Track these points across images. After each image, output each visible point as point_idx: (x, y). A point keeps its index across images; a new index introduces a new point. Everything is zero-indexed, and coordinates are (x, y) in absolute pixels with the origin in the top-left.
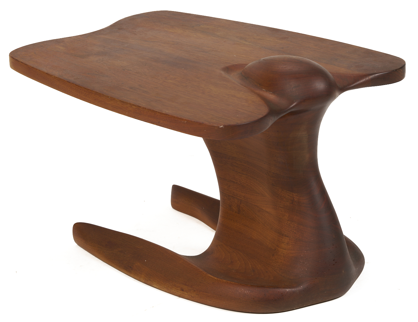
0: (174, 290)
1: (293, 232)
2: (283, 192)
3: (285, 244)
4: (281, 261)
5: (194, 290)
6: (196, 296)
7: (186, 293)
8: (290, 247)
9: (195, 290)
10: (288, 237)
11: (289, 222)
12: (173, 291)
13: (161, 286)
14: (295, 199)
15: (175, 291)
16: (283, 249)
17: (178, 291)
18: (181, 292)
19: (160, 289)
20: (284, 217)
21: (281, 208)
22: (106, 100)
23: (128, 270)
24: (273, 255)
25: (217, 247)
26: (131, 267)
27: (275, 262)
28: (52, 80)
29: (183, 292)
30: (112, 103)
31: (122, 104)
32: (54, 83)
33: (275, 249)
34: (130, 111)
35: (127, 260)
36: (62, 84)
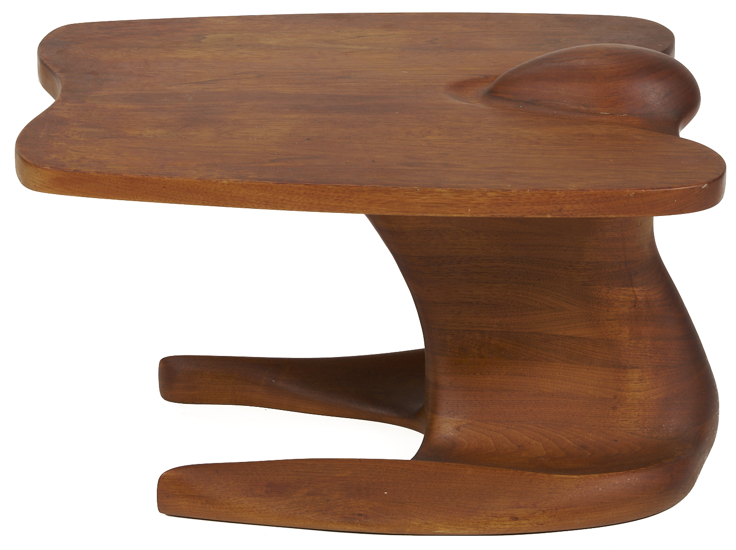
0: (495, 525)
1: (647, 355)
2: (611, 292)
3: (634, 382)
4: (636, 413)
5: (543, 511)
6: (550, 520)
7: (525, 522)
8: (648, 383)
9: (545, 509)
10: (638, 368)
11: (632, 341)
12: (493, 527)
13: (458, 527)
14: (639, 297)
15: (496, 527)
16: (633, 391)
17: (505, 523)
18: (513, 523)
19: (455, 532)
20: (621, 335)
21: (611, 320)
22: (407, 196)
23: (357, 521)
24: (614, 408)
25: (459, 430)
26: (360, 515)
27: (624, 419)
28: (222, 190)
29: (517, 522)
30: (424, 200)
31: (457, 196)
32: (229, 194)
33: (615, 397)
34: (479, 204)
35: (340, 504)
36: (257, 191)
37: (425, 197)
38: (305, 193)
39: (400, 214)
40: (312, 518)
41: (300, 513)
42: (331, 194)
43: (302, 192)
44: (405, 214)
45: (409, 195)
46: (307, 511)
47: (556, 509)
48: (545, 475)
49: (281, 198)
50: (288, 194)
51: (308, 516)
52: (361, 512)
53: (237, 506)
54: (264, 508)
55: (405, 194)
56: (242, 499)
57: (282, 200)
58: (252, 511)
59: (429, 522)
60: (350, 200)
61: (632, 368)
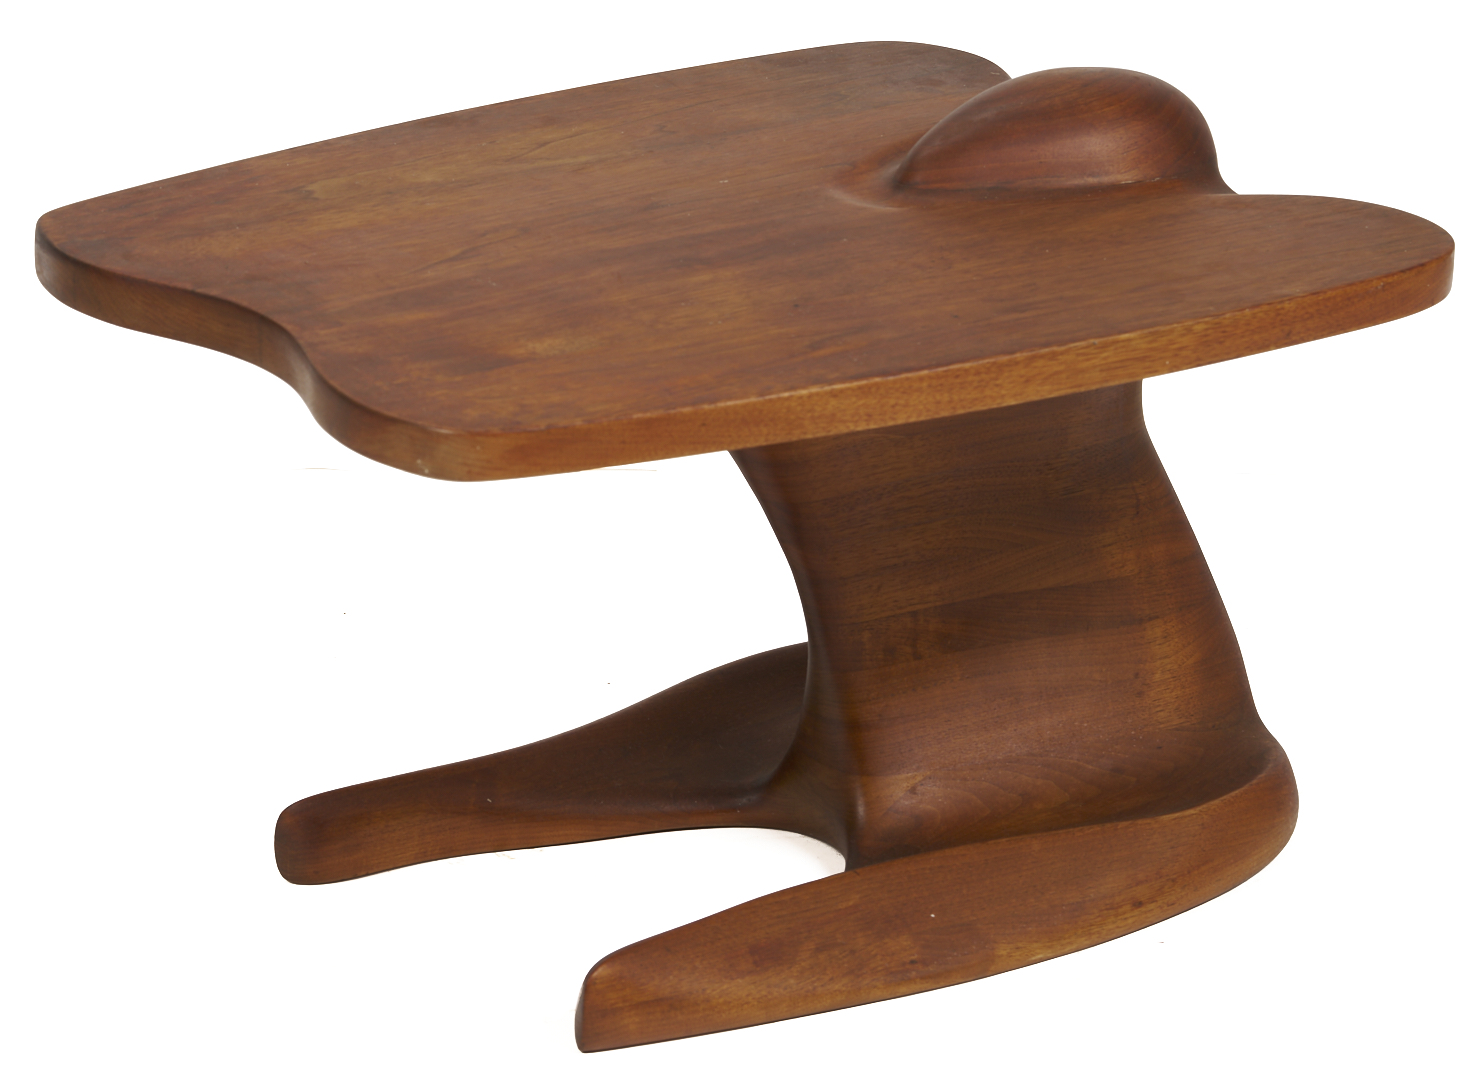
1: (1165, 593)
4: (1173, 694)
8: (1176, 640)
9: (1175, 876)
13: (1064, 943)
20: (1126, 568)
21: (1110, 545)
22: (1081, 358)
23: (914, 973)
24: (1140, 694)
25: (915, 793)
26: (913, 962)
27: (1159, 709)
28: (799, 408)
29: (1143, 909)
30: (1105, 358)
31: (1150, 342)
32: (809, 415)
33: (1137, 675)
34: (1180, 349)
35: (873, 953)
36: (854, 399)
37: (1105, 355)
38: (930, 386)
39: (1070, 391)
40: (844, 989)
41: (822, 986)
42: (970, 378)
43: (925, 384)
44: (1076, 390)
45: (1084, 354)
46: (831, 979)
47: (1189, 872)
48: (1148, 821)
49: (892, 402)
50: (904, 393)
51: (837, 987)
52: (913, 958)
53: (721, 1000)
54: (764, 993)
55: (1078, 355)
56: (725, 987)
57: (893, 406)
58: (747, 1003)
59: (1020, 945)
60: (998, 382)
61: (1150, 619)
